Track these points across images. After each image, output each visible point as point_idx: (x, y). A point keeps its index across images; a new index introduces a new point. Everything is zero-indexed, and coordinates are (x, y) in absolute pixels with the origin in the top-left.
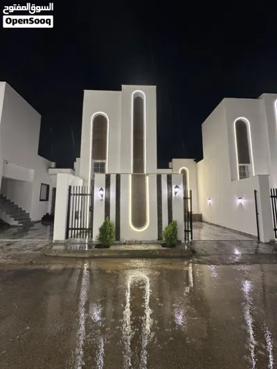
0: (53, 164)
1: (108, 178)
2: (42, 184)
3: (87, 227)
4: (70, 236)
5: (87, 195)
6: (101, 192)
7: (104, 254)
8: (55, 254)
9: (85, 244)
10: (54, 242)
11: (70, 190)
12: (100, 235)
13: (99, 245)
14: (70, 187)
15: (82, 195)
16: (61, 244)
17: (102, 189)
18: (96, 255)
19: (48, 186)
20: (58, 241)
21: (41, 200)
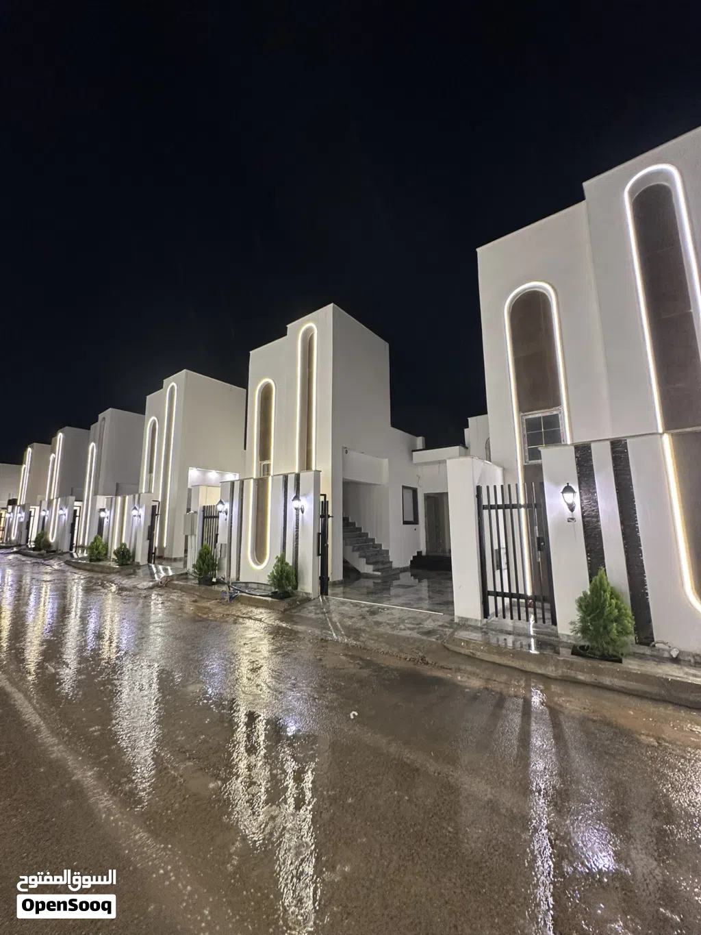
0: (420, 441)
1: (583, 454)
2: (404, 487)
3: (529, 593)
4: (492, 610)
5: (518, 506)
6: (569, 497)
7: (607, 681)
8: (467, 652)
9: (529, 636)
10: (456, 620)
11: (479, 496)
12: (583, 620)
13: (582, 647)
14: (479, 489)
15: (504, 507)
16: (475, 628)
17: (568, 489)
18: (581, 677)
19: (415, 491)
20: (467, 620)
21: (405, 523)
